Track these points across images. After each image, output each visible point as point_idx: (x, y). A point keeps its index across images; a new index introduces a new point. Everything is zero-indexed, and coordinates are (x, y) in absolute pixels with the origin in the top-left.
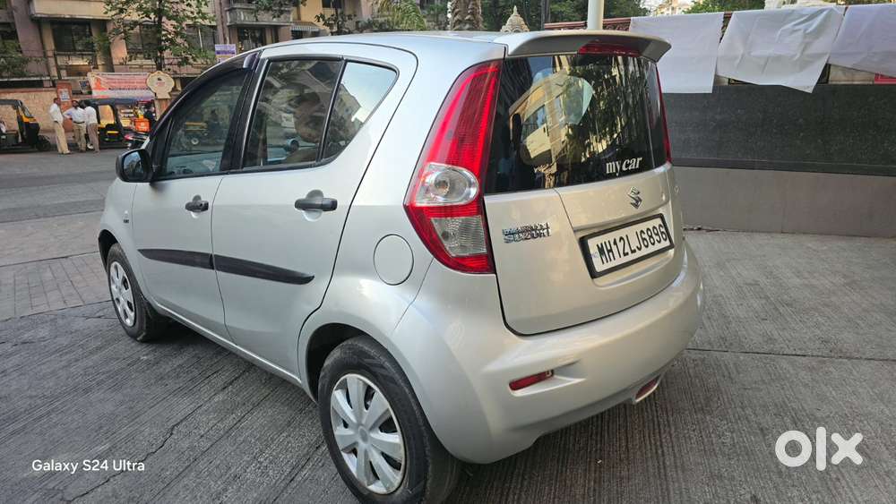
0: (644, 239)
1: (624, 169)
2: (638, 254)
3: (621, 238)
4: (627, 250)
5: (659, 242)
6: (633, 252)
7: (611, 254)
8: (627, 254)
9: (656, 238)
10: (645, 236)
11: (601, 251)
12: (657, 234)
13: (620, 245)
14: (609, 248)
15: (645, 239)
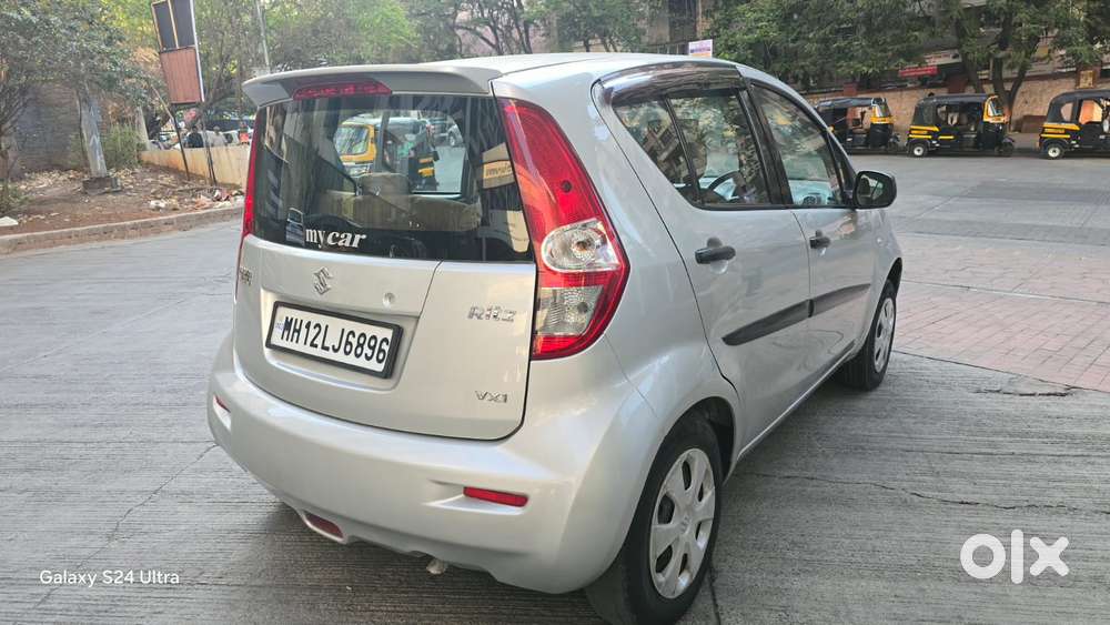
0: (348, 343)
1: (330, 241)
2: (330, 355)
3: (318, 325)
4: (319, 342)
5: (368, 358)
6: (325, 348)
7: (296, 334)
8: (316, 346)
9: (367, 350)
10: (354, 341)
11: (288, 325)
12: (373, 348)
13: (313, 331)
14: (298, 327)
15: (351, 344)
